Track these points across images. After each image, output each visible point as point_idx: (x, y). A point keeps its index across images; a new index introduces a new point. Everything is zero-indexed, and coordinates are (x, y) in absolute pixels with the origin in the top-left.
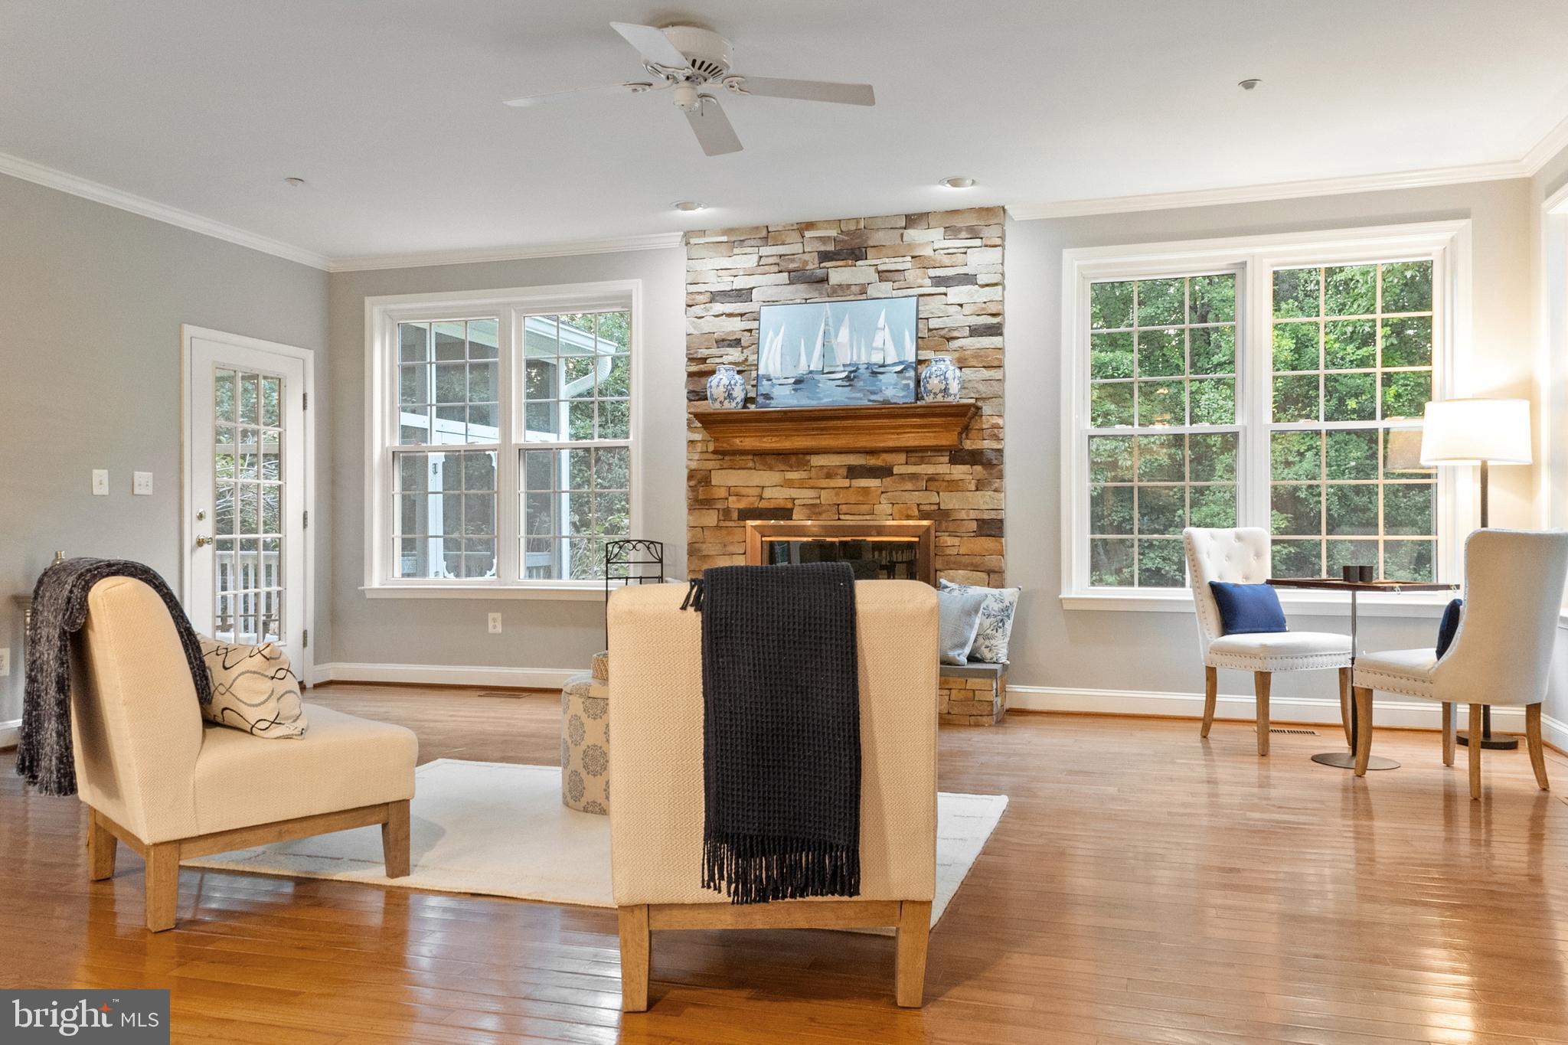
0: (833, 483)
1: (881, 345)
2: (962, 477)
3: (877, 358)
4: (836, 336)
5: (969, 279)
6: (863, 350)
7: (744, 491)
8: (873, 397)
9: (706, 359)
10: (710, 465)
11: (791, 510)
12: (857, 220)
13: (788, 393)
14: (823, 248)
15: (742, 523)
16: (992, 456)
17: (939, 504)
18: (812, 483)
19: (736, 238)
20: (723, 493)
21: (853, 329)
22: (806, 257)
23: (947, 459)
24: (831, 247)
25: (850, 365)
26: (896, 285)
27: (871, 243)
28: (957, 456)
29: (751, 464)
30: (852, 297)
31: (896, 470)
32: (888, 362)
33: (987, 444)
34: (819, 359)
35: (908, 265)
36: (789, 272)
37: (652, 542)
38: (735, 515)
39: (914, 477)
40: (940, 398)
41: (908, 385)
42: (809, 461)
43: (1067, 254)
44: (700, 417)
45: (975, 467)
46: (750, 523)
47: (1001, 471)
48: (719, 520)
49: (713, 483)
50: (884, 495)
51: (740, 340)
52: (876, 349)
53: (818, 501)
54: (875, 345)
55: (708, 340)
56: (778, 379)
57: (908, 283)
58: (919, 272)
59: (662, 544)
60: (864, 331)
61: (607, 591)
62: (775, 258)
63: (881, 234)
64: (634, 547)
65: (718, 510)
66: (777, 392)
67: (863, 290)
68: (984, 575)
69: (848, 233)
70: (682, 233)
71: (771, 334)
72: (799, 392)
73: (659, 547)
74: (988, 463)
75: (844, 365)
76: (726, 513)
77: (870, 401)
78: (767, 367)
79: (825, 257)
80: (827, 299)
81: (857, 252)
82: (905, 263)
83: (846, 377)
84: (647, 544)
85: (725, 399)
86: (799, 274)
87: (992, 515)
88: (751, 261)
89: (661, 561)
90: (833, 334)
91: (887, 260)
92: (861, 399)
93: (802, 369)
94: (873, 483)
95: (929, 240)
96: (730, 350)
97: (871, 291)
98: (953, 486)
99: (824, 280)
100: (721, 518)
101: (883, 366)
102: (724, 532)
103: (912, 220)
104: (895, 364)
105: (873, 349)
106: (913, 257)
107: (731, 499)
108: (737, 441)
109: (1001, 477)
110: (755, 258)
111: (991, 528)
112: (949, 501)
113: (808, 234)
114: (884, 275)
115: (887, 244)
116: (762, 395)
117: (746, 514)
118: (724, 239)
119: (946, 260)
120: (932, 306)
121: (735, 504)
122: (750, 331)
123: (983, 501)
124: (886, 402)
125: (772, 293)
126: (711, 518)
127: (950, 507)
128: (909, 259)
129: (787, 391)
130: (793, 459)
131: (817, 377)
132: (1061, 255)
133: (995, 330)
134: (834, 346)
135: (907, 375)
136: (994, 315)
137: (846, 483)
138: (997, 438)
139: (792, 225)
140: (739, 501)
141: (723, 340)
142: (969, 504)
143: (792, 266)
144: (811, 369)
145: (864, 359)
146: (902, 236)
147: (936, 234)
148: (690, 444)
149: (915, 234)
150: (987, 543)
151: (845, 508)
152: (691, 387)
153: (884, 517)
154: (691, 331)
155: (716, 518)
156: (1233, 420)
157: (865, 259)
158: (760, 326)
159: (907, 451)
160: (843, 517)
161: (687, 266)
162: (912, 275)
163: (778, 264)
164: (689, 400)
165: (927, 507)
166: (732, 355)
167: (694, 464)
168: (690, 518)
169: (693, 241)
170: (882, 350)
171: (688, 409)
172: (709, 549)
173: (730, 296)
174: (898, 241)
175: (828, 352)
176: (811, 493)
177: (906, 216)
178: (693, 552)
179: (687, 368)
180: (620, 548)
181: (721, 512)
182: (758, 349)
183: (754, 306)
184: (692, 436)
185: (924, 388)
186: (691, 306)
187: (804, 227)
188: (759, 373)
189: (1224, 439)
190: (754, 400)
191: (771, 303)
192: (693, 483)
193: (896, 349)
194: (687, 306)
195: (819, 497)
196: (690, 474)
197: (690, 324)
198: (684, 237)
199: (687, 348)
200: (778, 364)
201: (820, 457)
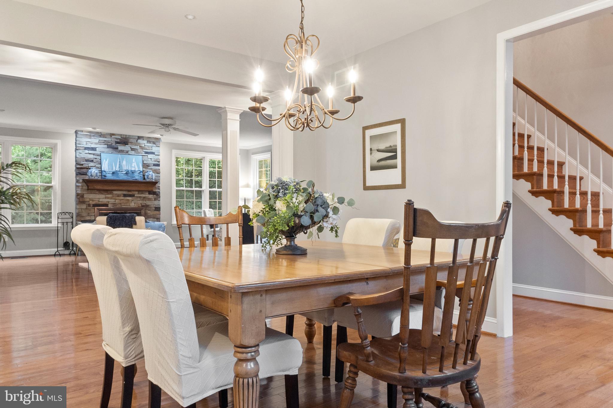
0: (120, 198)
2: (151, 197)
3: (133, 169)
4: (122, 163)
5: (153, 153)
6: (130, 167)
7: (95, 199)
8: (133, 178)
10: (85, 192)
11: (108, 205)
12: (126, 135)
14: (117, 141)
15: (94, 208)
16: (158, 193)
17: (146, 204)
18: (114, 198)
19: (92, 134)
20: (88, 200)
21: (127, 162)
22: (112, 142)
23: (148, 193)
24: (119, 141)
25: (126, 170)
26: (136, 152)
27: (130, 141)
28: (151, 192)
29: (97, 193)
30: (124, 154)
31: (135, 195)
32: (136, 170)
33: (157, 190)
34: (118, 168)
35: (139, 148)
36: (107, 145)
37: (70, 213)
38: (92, 206)
39: (140, 197)
40: (151, 180)
41: (141, 176)
42: (113, 192)
44: (84, 181)
45: (154, 195)
46: (96, 208)
47: (160, 196)
48: (86, 207)
49: (85, 197)
50: (133, 201)
51: (93, 160)
52: (133, 167)
53: (115, 202)
54: (132, 166)
55: (83, 159)
56: (108, 172)
57: (139, 152)
60: (130, 163)
61: (58, 227)
62: (103, 141)
63: (132, 139)
64: (65, 214)
65: (86, 204)
66: (107, 175)
67: (127, 152)
68: (156, 219)
69: (123, 138)
71: (104, 160)
72: (114, 176)
73: (72, 214)
74: (157, 195)
75: (125, 170)
76: (89, 205)
78: (104, 168)
79: (117, 143)
80: (118, 153)
81: (126, 143)
83: (126, 173)
86: (110, 146)
87: (158, 206)
88: (97, 141)
89: (72, 218)
90: (121, 162)
91: (133, 146)
92: (130, 178)
93: (114, 170)
94: (130, 198)
95: (143, 142)
97: (129, 153)
98: (149, 199)
99: (117, 148)
100: (87, 206)
101: (135, 171)
102: (88, 210)
103: (139, 138)
104: (138, 171)
105: (132, 167)
106: (140, 146)
107: (90, 201)
108: (96, 187)
109: (160, 197)
111: (158, 209)
112: (148, 203)
113: (113, 136)
114: (132, 149)
115: (133, 142)
116: (104, 175)
117: (95, 205)
118: (89, 134)
119: (148, 149)
120: (145, 158)
121: (91, 203)
122: (96, 158)
123: (156, 203)
124: (136, 180)
125: (103, 150)
126: (84, 206)
127: (149, 204)
128: (139, 146)
129: (110, 175)
130: (109, 192)
131: (118, 172)
132: (172, 150)
133: (158, 165)
134: (122, 165)
135: (141, 174)
136: (158, 162)
137: (123, 198)
138: (159, 189)
139: (108, 134)
140: (93, 202)
141: (88, 160)
142: (153, 204)
143: (109, 144)
144: (117, 170)
145: (130, 169)
146: (137, 141)
147: (145, 142)
148: (77, 186)
149: (140, 141)
150: (157, 212)
151: (123, 204)
152: (77, 171)
153: (133, 207)
154: (77, 156)
155: (86, 206)
156: (201, 188)
157: (128, 145)
158: (101, 158)
159: (139, 191)
160: (122, 206)
161: (76, 139)
162: (140, 150)
163: (104, 143)
164: (77, 175)
165: (143, 204)
166: (91, 164)
167: (79, 192)
168: (77, 206)
169: (78, 133)
170: (135, 167)
171: (76, 177)
172: (84, 214)
173: (90, 149)
174: (136, 142)
175: (120, 166)
176: (113, 200)
177: (138, 136)
178: (78, 215)
179: (76, 166)
180: (61, 214)
181: (87, 205)
182: (101, 164)
183: (97, 152)
184: (78, 184)
185: (146, 177)
186: (78, 150)
187: (112, 135)
188: (102, 170)
189: (201, 191)
190: (101, 177)
191: (103, 152)
192: (78, 197)
193: (138, 167)
194: (76, 150)
195: (115, 201)
196: (77, 195)
197: (77, 154)
198: (76, 131)
199: (76, 161)
200: (107, 168)
201: (116, 191)
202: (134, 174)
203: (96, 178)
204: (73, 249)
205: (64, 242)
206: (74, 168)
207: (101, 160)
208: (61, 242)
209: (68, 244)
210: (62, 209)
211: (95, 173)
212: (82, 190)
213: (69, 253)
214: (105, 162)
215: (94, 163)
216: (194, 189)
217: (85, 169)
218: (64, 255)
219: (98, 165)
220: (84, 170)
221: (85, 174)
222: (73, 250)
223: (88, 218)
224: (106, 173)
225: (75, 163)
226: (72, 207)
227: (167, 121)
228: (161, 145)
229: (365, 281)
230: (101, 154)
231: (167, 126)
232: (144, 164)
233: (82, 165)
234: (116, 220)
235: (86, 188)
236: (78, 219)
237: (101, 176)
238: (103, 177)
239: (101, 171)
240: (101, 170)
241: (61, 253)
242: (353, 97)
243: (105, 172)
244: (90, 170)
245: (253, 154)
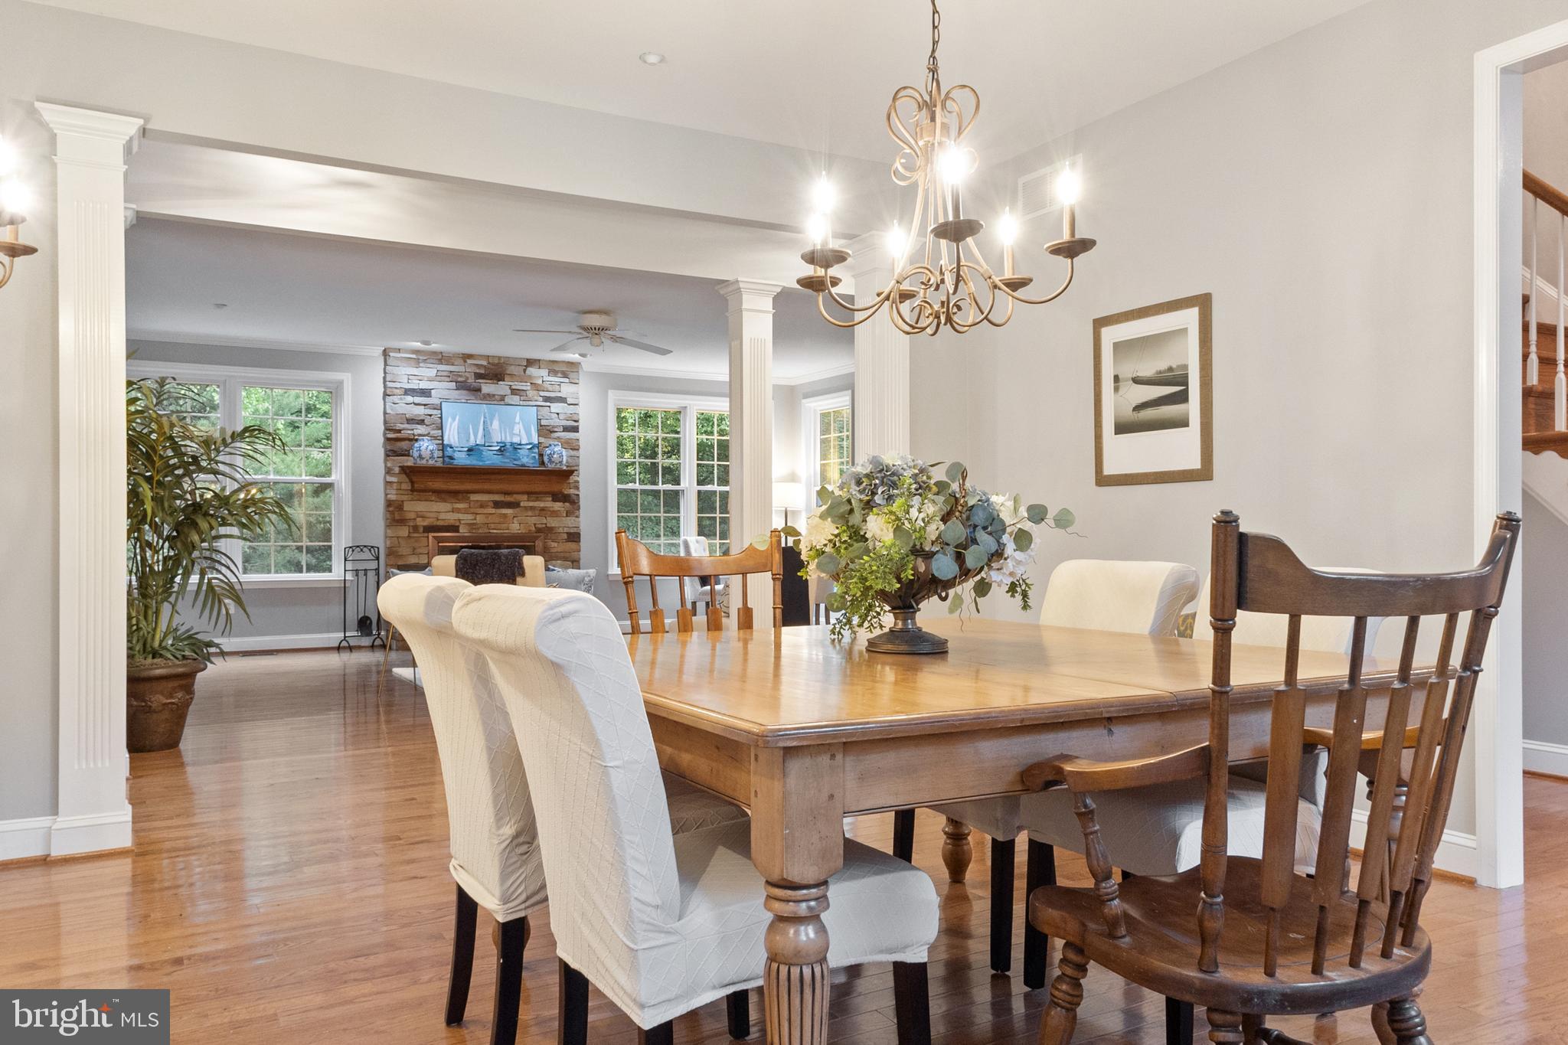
0: (486, 511)
1: (518, 433)
2: (559, 509)
3: (516, 440)
4: (491, 425)
5: (563, 400)
6: (508, 434)
7: (428, 515)
8: (515, 462)
9: (401, 430)
10: (405, 498)
11: (458, 527)
12: (500, 358)
14: (478, 371)
15: (426, 535)
16: (575, 497)
17: (546, 524)
18: (472, 510)
19: (421, 357)
20: (412, 516)
21: (501, 422)
22: (466, 374)
23: (551, 499)
24: (483, 372)
26: (522, 398)
27: (508, 372)
28: (557, 497)
29: (433, 498)
30: (495, 402)
31: (522, 504)
32: (523, 443)
33: (572, 491)
34: (482, 437)
35: (529, 388)
36: (456, 382)
37: (372, 547)
38: (421, 530)
39: (532, 508)
40: (558, 466)
41: (535, 457)
42: (469, 497)
43: (611, 393)
44: (406, 471)
45: (565, 503)
46: (431, 535)
47: (579, 506)
48: (410, 533)
49: (405, 509)
50: (515, 519)
51: (424, 420)
52: (516, 434)
53: (475, 522)
54: (515, 432)
55: (401, 418)
56: (457, 447)
57: (529, 398)
58: (535, 392)
59: (378, 548)
60: (508, 424)
61: (345, 580)
62: (447, 372)
63: (513, 367)
64: (362, 550)
65: (409, 526)
66: (457, 455)
67: (502, 398)
68: (570, 563)
69: (493, 364)
70: (382, 348)
71: (450, 420)
72: (472, 457)
73: (376, 549)
74: (572, 502)
75: (497, 443)
76: (415, 528)
78: (449, 440)
79: (478, 376)
80: (481, 402)
81: (499, 376)
82: (526, 386)
83: (499, 449)
84: (369, 548)
86: (463, 384)
87: (575, 530)
88: (432, 373)
89: (378, 559)
90: (489, 423)
91: (516, 383)
93: (472, 442)
94: (509, 511)
95: (539, 374)
96: (419, 426)
97: (507, 400)
98: (555, 514)
99: (479, 390)
100: (411, 531)
101: (520, 445)
102: (413, 540)
103: (530, 362)
104: (527, 444)
105: (514, 434)
106: (531, 383)
107: (418, 519)
108: (430, 483)
109: (578, 509)
110: (434, 370)
111: (574, 537)
112: (552, 522)
113: (469, 361)
114: (514, 392)
115: (516, 374)
116: (448, 456)
117: (428, 529)
118: (414, 356)
119: (550, 389)
120: (544, 412)
121: (421, 522)
122: (430, 415)
123: (570, 522)
124: (523, 466)
125: (446, 394)
126: (404, 532)
127: (553, 525)
128: (529, 384)
129: (463, 455)
130: (460, 496)
131: (481, 448)
132: (607, 392)
133: (575, 429)
134: (491, 431)
136: (575, 421)
137: (493, 511)
138: (577, 488)
139: (459, 354)
140: (423, 520)
141: (412, 419)
142: (562, 524)
143: (460, 379)
145: (508, 440)
146: (525, 371)
147: (544, 372)
148: (387, 483)
149: (532, 371)
150: (572, 545)
151: (493, 526)
152: (389, 448)
153: (516, 532)
154: (388, 411)
155: (407, 532)
156: (679, 484)
157: (504, 381)
158: (441, 414)
159: (529, 493)
160: (491, 531)
161: (385, 369)
162: (531, 393)
163: (449, 376)
164: (387, 456)
165: (540, 526)
166: (420, 429)
167: (393, 497)
168: (388, 531)
169: (391, 354)
170: (519, 435)
171: (386, 461)
172: (404, 550)
173: (417, 392)
174: (523, 373)
175: (487, 433)
176: (470, 517)
177: (527, 360)
178: (391, 552)
179: (385, 434)
180: (353, 551)
181: (411, 528)
182: (441, 428)
183: (434, 400)
184: (390, 479)
185: (546, 459)
186: (389, 396)
187: (466, 357)
188: (445, 443)
189: (677, 493)
190: (441, 459)
191: (447, 400)
192: (391, 509)
193: (527, 435)
194: (385, 395)
195: (475, 519)
196: (389, 504)
197: (387, 406)
198: (385, 350)
199: (385, 422)
200: (457, 439)
201: (477, 495)
203: (431, 462)
204: (379, 634)
205: (359, 617)
206: (382, 440)
207: (441, 418)
208: (353, 618)
209: (368, 622)
210: (354, 539)
211: (429, 449)
212: (401, 492)
213: (371, 644)
214: (451, 426)
215: (427, 425)
216: (661, 487)
217: (407, 442)
218: (359, 648)
219: (436, 432)
220: (404, 445)
221: (406, 453)
222: (378, 637)
223: (413, 560)
224: (454, 451)
225: (382, 428)
226: (377, 533)
227: (595, 321)
228: (582, 379)
229: (1105, 726)
230: (441, 404)
231: (596, 332)
232: (541, 426)
233: (399, 431)
234: (475, 565)
235: (407, 486)
236: (392, 563)
237: (443, 457)
238: (447, 459)
239: (443, 447)
240: (443, 444)
241: (353, 642)
242: (1068, 242)
243: (451, 447)
244: (416, 445)
245: (806, 396)
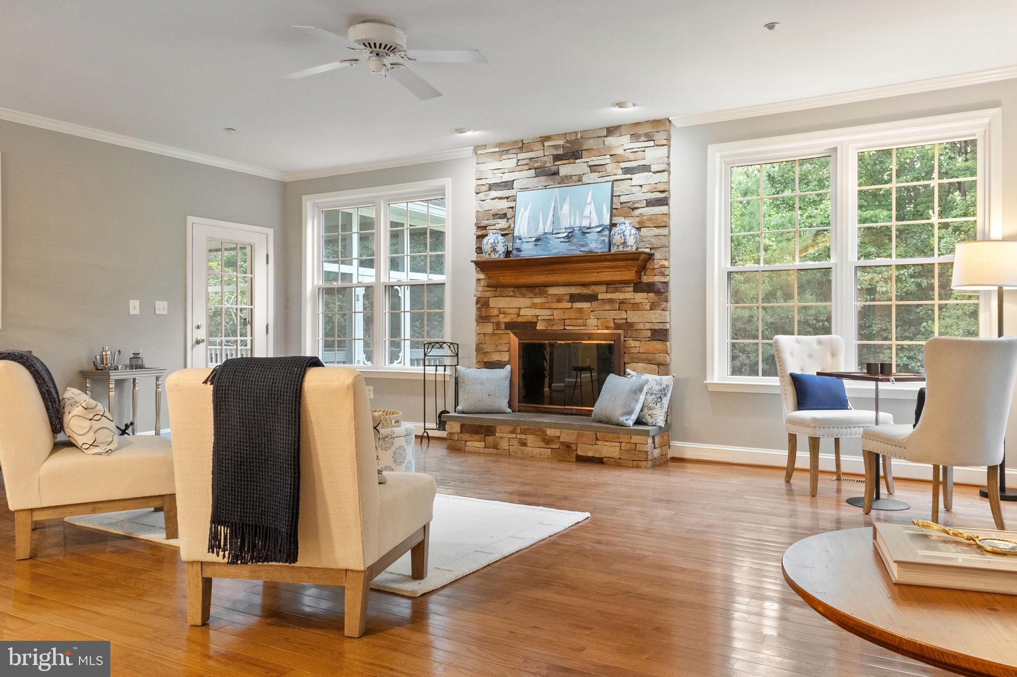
0: (561, 305)
1: (589, 215)
2: (642, 301)
3: (585, 223)
4: (561, 210)
5: (646, 168)
6: (577, 218)
7: (509, 311)
8: (582, 249)
9: (486, 227)
10: (488, 294)
11: (536, 323)
12: (576, 133)
13: (531, 247)
14: (555, 153)
15: (507, 332)
16: (661, 286)
17: (626, 319)
18: (548, 305)
19: (505, 149)
20: (495, 312)
21: (571, 204)
22: (546, 159)
23: (631, 289)
24: (561, 152)
25: (569, 228)
26: (600, 174)
27: (585, 147)
28: (639, 287)
29: (511, 294)
30: (572, 184)
31: (600, 297)
32: (592, 225)
33: (657, 279)
34: (551, 224)
35: (608, 161)
36: (535, 169)
37: (452, 343)
38: (503, 326)
39: (611, 301)
41: (604, 240)
42: (547, 291)
43: (711, 148)
45: (650, 294)
46: (511, 332)
47: (666, 296)
48: (494, 330)
49: (490, 306)
50: (592, 313)
51: (506, 214)
52: (586, 217)
53: (552, 317)
54: (584, 214)
55: (488, 215)
56: (526, 238)
57: (608, 173)
58: (615, 165)
59: (458, 345)
60: (578, 207)
61: (424, 373)
62: (527, 160)
63: (591, 142)
64: (441, 346)
65: (493, 323)
66: (525, 247)
67: (580, 178)
68: (655, 367)
69: (570, 142)
70: (473, 148)
71: (522, 209)
72: (537, 246)
73: (456, 346)
74: (659, 292)
75: (565, 229)
76: (498, 324)
77: (580, 251)
78: (519, 231)
79: (557, 158)
80: (558, 185)
81: (576, 154)
82: (607, 160)
83: (567, 236)
84: (449, 344)
85: (492, 252)
86: (541, 170)
87: (661, 326)
88: (513, 163)
89: (457, 355)
90: (559, 208)
91: (594, 158)
92: (575, 250)
93: (540, 231)
94: (585, 305)
95: (621, 143)
96: (500, 221)
97: (585, 179)
98: (636, 307)
99: (556, 173)
100: (495, 328)
101: (589, 228)
102: (496, 337)
103: (611, 131)
104: (597, 227)
105: (583, 217)
106: (611, 156)
107: (501, 316)
108: (502, 279)
109: (666, 301)
110: (515, 160)
111: (660, 335)
112: (633, 317)
113: (546, 144)
114: (593, 168)
115: (595, 147)
116: (516, 249)
117: (510, 326)
118: (497, 149)
119: (632, 157)
120: (620, 188)
121: (503, 319)
122: (511, 208)
123: (655, 316)
124: (591, 252)
125: (525, 183)
126: (489, 328)
127: (634, 321)
128: (608, 156)
130: (537, 290)
131: (549, 236)
132: (707, 149)
133: (664, 202)
134: (560, 217)
135: (604, 233)
136: (662, 192)
137: (569, 305)
138: (664, 275)
139: (537, 139)
140: (505, 317)
141: (497, 214)
142: (645, 319)
143: (536, 165)
144: (546, 231)
145: (578, 224)
146: (604, 142)
147: (625, 139)
148: (478, 281)
149: (612, 140)
150: (658, 345)
151: (568, 322)
153: (594, 328)
154: (478, 209)
155: (492, 328)
156: (828, 259)
157: (581, 158)
158: (516, 205)
159: (606, 284)
160: (566, 328)
162: (610, 167)
163: (529, 164)
166: (501, 223)
167: (481, 294)
172: (488, 348)
173: (501, 186)
174: (602, 145)
175: (556, 220)
176: (548, 312)
177: (607, 128)
178: (479, 350)
179: (476, 233)
180: (432, 347)
181: (495, 324)
182: (514, 221)
183: (515, 192)
184: (479, 275)
185: (614, 242)
187: (544, 140)
188: (515, 235)
189: (826, 273)
190: (512, 253)
191: (523, 189)
192: (480, 306)
193: (598, 217)
194: (477, 193)
195: (552, 315)
196: (478, 300)
197: (477, 205)
198: (476, 149)
199: (477, 221)
200: (526, 229)
201: (554, 288)
202: (587, 238)
205: (439, 411)
206: (475, 237)
207: (515, 209)
212: (485, 289)
214: (523, 214)
223: (495, 357)
225: (475, 226)
228: (674, 139)
230: (517, 194)
232: (616, 204)
238: (516, 252)
239: (513, 239)
240: (513, 236)
241: (431, 433)
243: (520, 239)
